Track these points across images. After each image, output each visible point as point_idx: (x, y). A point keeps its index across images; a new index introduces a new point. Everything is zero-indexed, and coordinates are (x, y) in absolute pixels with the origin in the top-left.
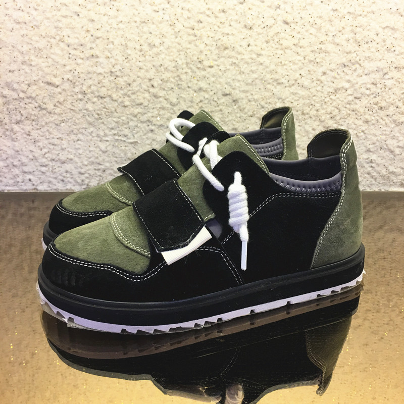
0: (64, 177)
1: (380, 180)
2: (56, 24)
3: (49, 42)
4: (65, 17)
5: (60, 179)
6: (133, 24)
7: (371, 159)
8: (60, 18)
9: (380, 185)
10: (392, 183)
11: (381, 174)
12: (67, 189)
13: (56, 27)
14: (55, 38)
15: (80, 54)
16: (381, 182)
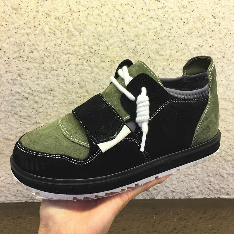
0: (16, 193)
1: (215, 191)
2: (12, 104)
3: (7, 114)
4: (18, 100)
5: (13, 195)
6: (64, 104)
7: (210, 180)
8: (15, 101)
9: (214, 194)
10: (222, 193)
11: (216, 189)
12: (18, 200)
13: (11, 106)
14: (11, 112)
15: (28, 122)
16: (216, 193)
